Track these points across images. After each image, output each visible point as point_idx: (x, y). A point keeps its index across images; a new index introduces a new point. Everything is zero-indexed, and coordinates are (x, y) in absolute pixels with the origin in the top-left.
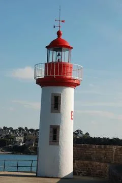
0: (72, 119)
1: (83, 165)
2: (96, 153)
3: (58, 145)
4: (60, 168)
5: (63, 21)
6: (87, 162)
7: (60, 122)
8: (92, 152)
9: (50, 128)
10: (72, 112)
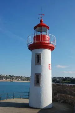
0: (50, 69)
1: (61, 96)
2: (69, 89)
3: (40, 86)
4: (41, 102)
5: (43, 15)
6: (63, 95)
7: (41, 71)
8: (67, 88)
9: (35, 75)
10: (49, 65)
